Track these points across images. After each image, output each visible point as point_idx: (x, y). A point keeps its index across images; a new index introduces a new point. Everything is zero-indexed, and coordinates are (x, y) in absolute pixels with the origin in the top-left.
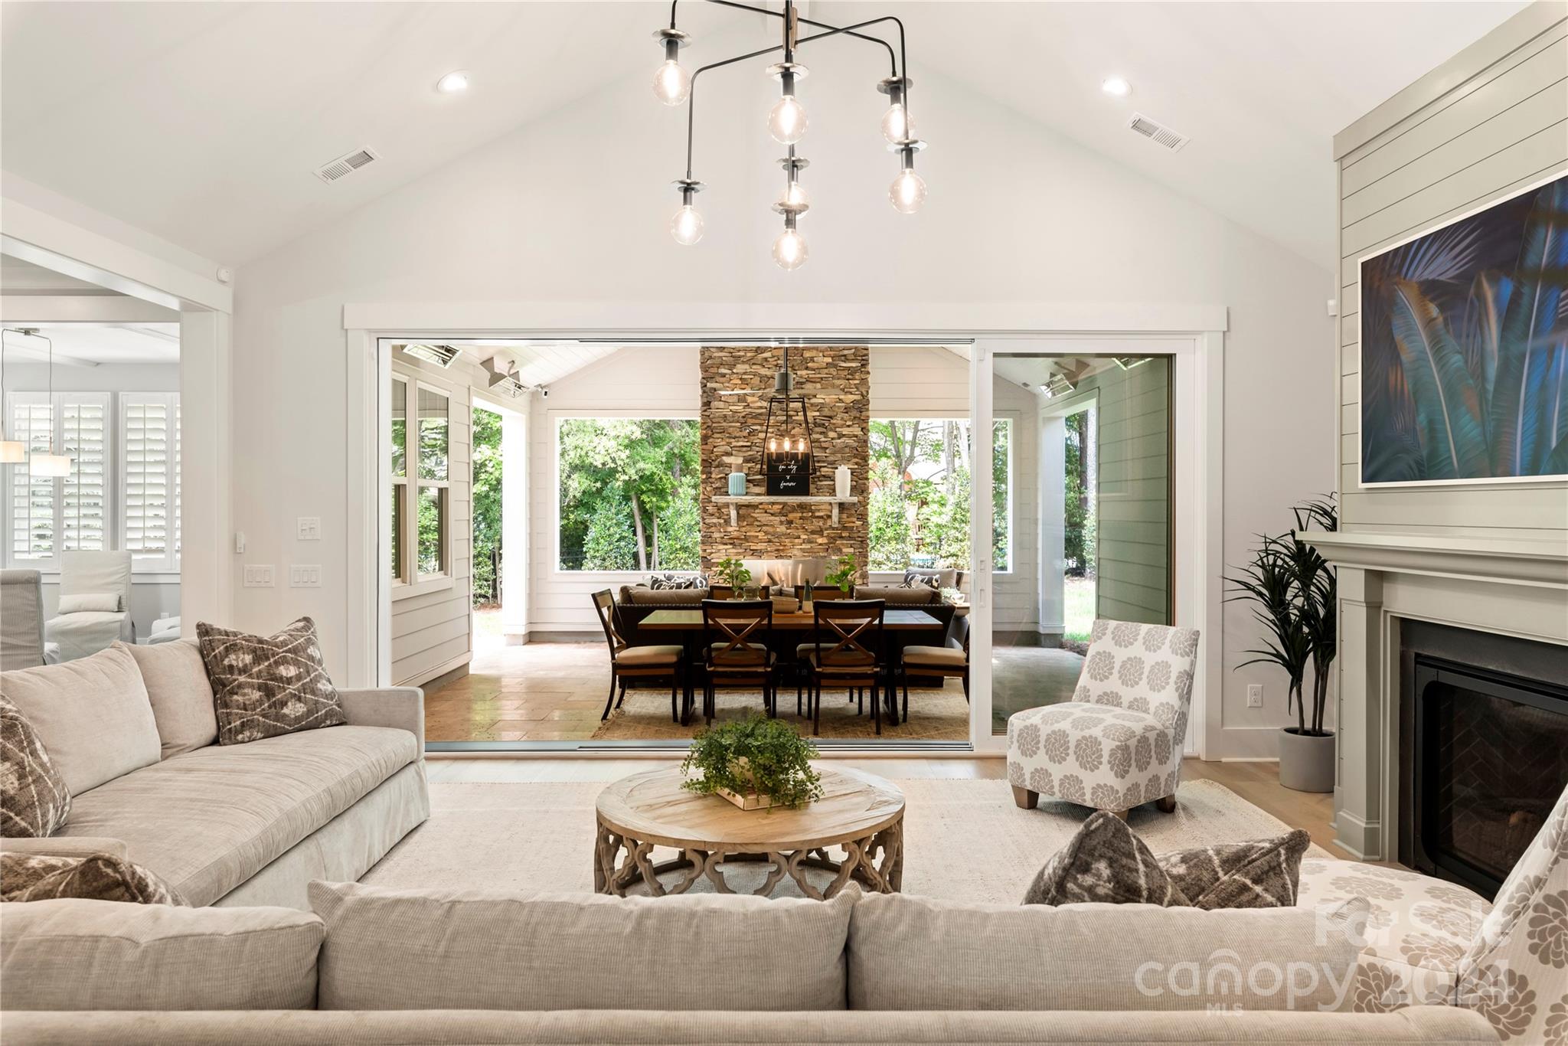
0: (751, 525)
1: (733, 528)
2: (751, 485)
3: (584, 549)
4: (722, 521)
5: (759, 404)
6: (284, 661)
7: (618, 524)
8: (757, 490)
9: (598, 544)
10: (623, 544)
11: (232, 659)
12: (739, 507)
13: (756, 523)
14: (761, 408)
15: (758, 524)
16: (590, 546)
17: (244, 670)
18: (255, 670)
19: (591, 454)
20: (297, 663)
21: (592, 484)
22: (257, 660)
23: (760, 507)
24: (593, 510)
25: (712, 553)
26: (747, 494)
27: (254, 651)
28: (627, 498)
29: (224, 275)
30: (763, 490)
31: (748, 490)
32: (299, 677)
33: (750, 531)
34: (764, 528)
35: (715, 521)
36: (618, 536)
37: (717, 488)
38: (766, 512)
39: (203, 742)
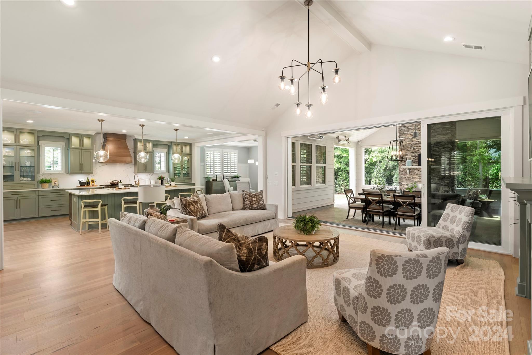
0: (414, 174)
1: (408, 175)
2: (414, 163)
3: (393, 180)
4: (405, 173)
5: (416, 141)
6: (254, 197)
8: (416, 164)
11: (246, 196)
12: (409, 169)
13: (415, 174)
14: (417, 142)
15: (416, 174)
17: (247, 198)
18: (249, 198)
20: (256, 198)
21: (395, 164)
22: (250, 197)
23: (417, 169)
25: (402, 182)
26: (412, 166)
27: (249, 195)
30: (417, 164)
31: (412, 165)
32: (256, 200)
33: (414, 176)
34: (418, 175)
35: (403, 173)
37: (403, 164)
38: (419, 171)
39: (239, 209)
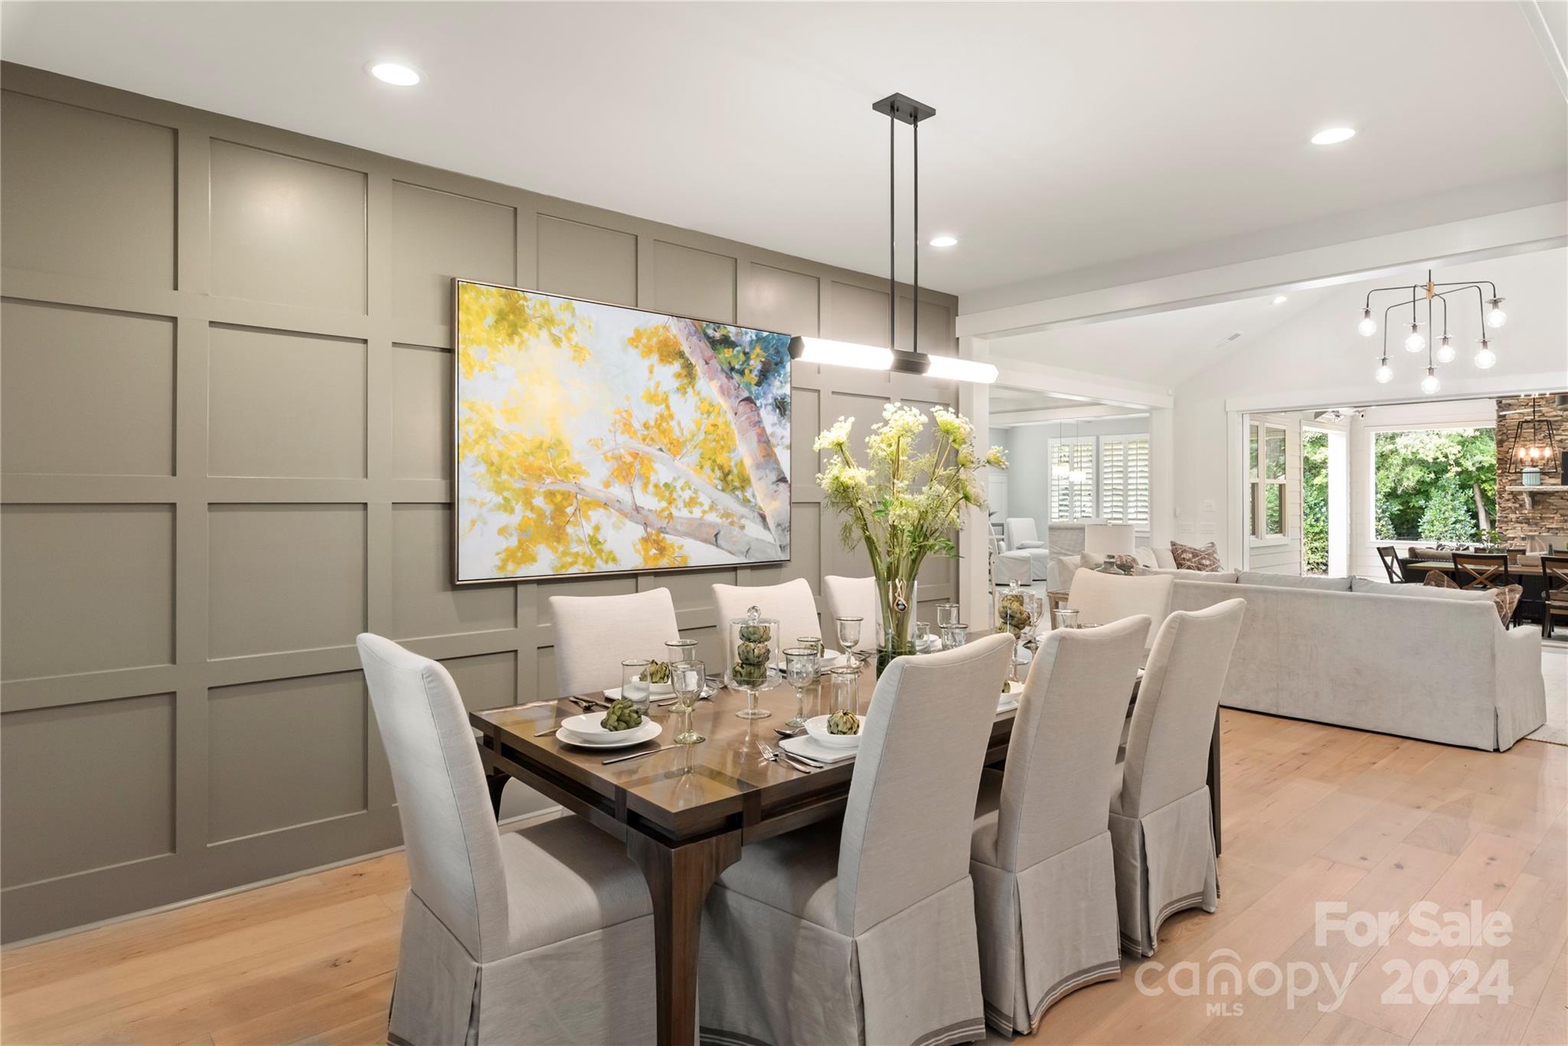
0: (1547, 508)
1: (1528, 510)
2: (1547, 477)
3: (1420, 530)
4: (1518, 506)
5: (1554, 413)
6: (1204, 558)
7: (1454, 509)
8: (1553, 481)
9: (1433, 526)
10: (1458, 526)
11: (1184, 556)
12: (1533, 495)
13: (1551, 507)
14: (1556, 416)
15: (1554, 507)
16: (1424, 527)
17: (1189, 560)
18: (1194, 560)
19: (1421, 451)
20: (1210, 560)
21: (1426, 475)
22: (1194, 557)
23: (1556, 494)
24: (1428, 498)
25: (1507, 530)
26: (1542, 484)
27: (1193, 553)
28: (1463, 487)
29: (1170, 392)
30: (1559, 481)
31: (1543, 482)
32: (1211, 565)
33: (1545, 513)
34: (1560, 511)
35: (1510, 504)
36: (1453, 520)
37: (1512, 480)
38: (1562, 498)
